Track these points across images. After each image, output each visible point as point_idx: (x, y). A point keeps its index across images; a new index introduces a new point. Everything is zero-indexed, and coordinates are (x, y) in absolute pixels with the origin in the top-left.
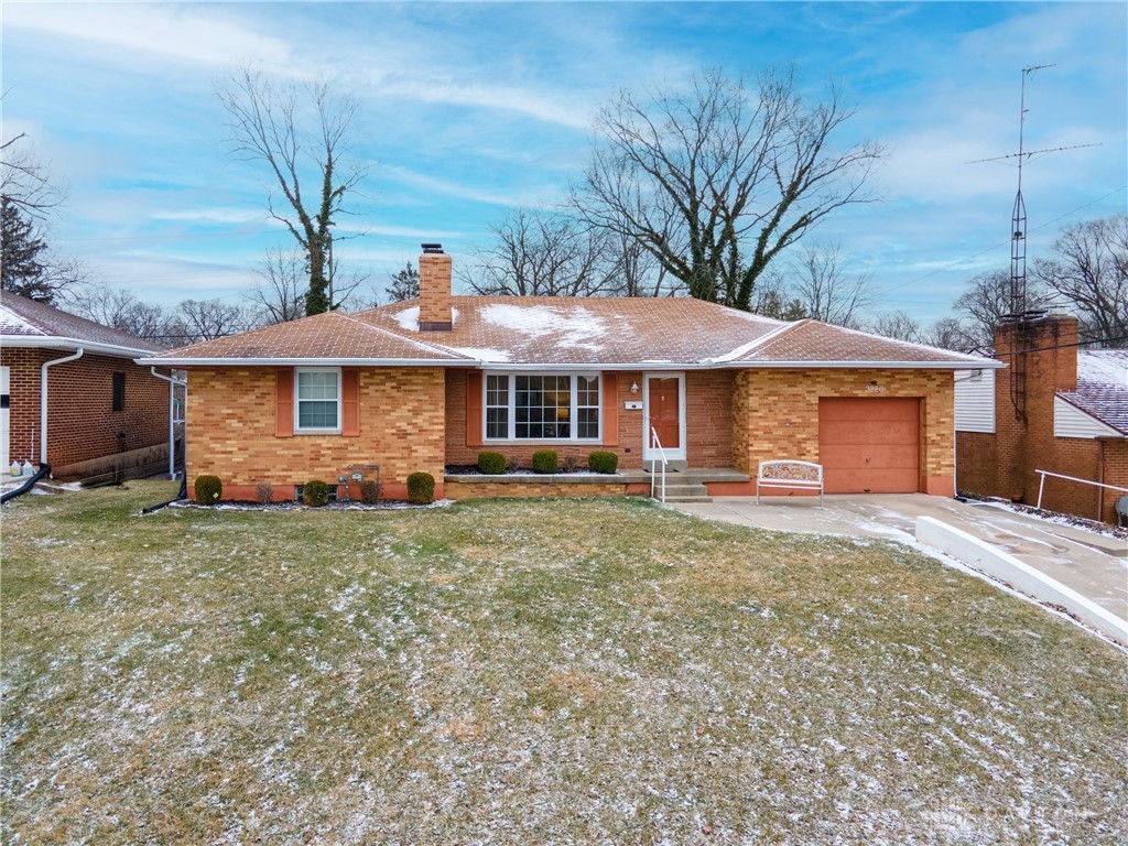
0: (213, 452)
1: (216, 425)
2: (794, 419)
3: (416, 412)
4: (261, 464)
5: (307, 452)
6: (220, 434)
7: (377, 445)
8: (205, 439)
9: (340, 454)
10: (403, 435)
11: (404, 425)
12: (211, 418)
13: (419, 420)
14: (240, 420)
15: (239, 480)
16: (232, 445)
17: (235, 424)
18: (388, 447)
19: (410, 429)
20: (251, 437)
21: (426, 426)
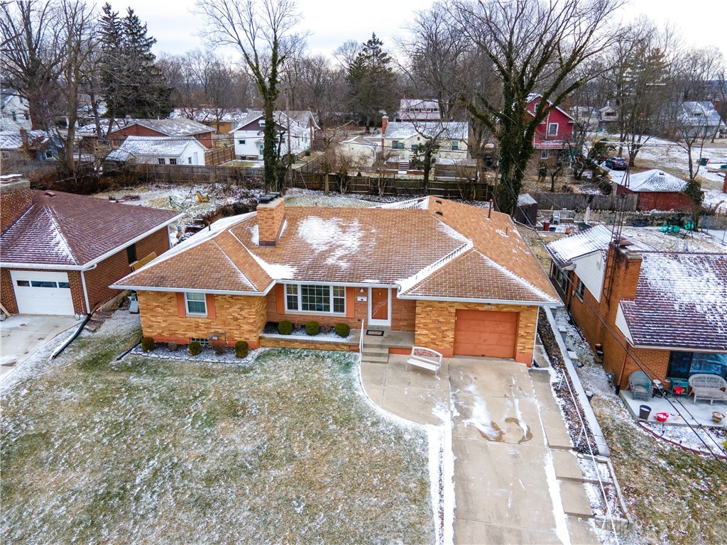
0: (152, 321)
1: (152, 310)
2: (441, 319)
3: (241, 309)
4: (173, 328)
5: (193, 324)
6: (154, 314)
7: (224, 323)
8: (148, 316)
9: (208, 326)
10: (236, 319)
11: (236, 315)
12: (149, 307)
13: (243, 313)
14: (162, 308)
15: (165, 334)
16: (160, 319)
17: (160, 310)
18: (229, 324)
19: (239, 317)
20: (168, 316)
21: (246, 316)
